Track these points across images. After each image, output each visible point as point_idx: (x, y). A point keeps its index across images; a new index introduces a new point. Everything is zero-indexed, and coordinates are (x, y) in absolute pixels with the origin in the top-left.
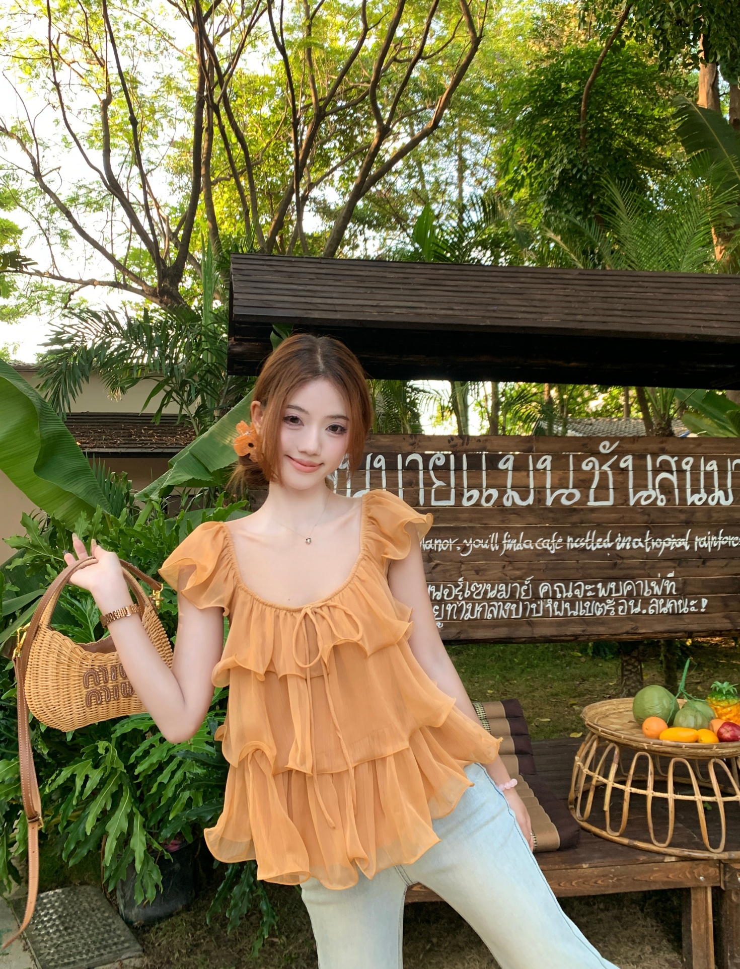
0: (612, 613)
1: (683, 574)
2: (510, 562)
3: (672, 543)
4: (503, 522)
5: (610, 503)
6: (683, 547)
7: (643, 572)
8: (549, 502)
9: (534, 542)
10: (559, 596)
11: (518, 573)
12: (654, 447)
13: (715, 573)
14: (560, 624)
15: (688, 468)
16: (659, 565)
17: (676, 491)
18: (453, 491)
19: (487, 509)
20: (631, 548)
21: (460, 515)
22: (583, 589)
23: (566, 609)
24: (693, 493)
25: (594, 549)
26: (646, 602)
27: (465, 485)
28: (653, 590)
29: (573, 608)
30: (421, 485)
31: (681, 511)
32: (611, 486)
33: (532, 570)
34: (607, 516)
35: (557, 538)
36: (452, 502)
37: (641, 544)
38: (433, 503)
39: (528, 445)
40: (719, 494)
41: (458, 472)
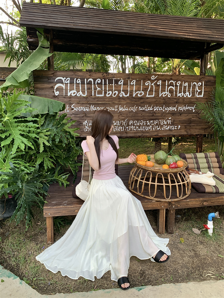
0: (151, 130)
1: (174, 118)
2: (121, 115)
3: (171, 109)
4: (119, 102)
5: (153, 96)
6: (175, 110)
7: (161, 117)
8: (134, 96)
9: (129, 108)
10: (135, 125)
11: (123, 118)
12: (169, 78)
13: (184, 118)
14: (135, 133)
15: (178, 85)
16: (166, 115)
17: (174, 92)
18: (103, 91)
19: (114, 98)
20: (159, 110)
21: (105, 100)
22: (143, 122)
23: (137, 128)
24: (179, 93)
25: (147, 110)
26: (162, 126)
27: (107, 90)
28: (164, 123)
29: (139, 128)
30: (93, 89)
31: (175, 99)
32: (154, 91)
33: (128, 117)
34: (152, 100)
35: (136, 107)
36: (103, 95)
37: (161, 109)
38: (97, 95)
39: (128, 76)
40: (188, 93)
41: (105, 85)
